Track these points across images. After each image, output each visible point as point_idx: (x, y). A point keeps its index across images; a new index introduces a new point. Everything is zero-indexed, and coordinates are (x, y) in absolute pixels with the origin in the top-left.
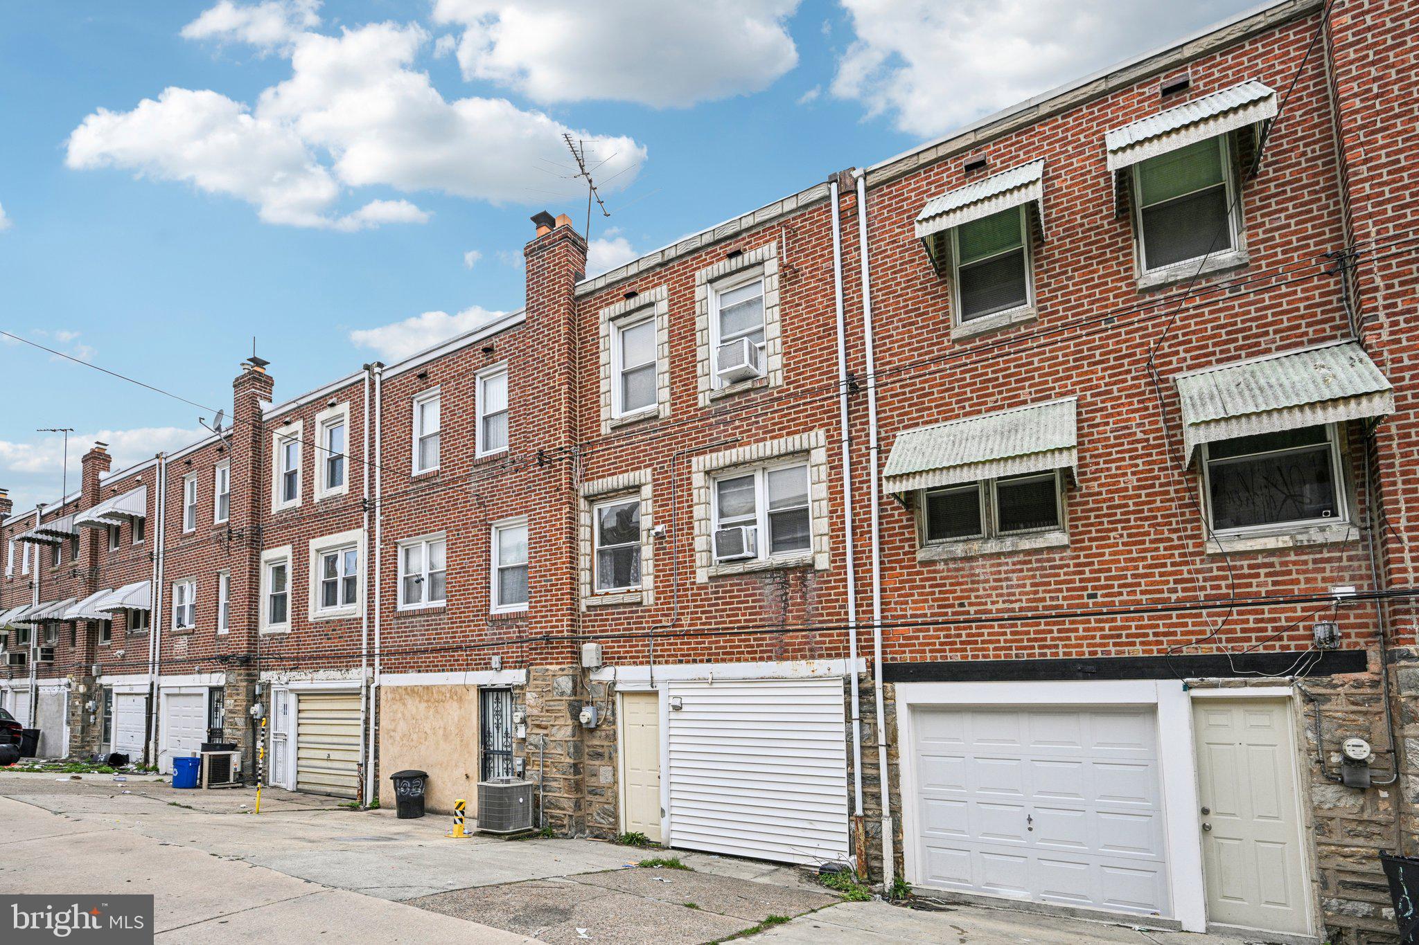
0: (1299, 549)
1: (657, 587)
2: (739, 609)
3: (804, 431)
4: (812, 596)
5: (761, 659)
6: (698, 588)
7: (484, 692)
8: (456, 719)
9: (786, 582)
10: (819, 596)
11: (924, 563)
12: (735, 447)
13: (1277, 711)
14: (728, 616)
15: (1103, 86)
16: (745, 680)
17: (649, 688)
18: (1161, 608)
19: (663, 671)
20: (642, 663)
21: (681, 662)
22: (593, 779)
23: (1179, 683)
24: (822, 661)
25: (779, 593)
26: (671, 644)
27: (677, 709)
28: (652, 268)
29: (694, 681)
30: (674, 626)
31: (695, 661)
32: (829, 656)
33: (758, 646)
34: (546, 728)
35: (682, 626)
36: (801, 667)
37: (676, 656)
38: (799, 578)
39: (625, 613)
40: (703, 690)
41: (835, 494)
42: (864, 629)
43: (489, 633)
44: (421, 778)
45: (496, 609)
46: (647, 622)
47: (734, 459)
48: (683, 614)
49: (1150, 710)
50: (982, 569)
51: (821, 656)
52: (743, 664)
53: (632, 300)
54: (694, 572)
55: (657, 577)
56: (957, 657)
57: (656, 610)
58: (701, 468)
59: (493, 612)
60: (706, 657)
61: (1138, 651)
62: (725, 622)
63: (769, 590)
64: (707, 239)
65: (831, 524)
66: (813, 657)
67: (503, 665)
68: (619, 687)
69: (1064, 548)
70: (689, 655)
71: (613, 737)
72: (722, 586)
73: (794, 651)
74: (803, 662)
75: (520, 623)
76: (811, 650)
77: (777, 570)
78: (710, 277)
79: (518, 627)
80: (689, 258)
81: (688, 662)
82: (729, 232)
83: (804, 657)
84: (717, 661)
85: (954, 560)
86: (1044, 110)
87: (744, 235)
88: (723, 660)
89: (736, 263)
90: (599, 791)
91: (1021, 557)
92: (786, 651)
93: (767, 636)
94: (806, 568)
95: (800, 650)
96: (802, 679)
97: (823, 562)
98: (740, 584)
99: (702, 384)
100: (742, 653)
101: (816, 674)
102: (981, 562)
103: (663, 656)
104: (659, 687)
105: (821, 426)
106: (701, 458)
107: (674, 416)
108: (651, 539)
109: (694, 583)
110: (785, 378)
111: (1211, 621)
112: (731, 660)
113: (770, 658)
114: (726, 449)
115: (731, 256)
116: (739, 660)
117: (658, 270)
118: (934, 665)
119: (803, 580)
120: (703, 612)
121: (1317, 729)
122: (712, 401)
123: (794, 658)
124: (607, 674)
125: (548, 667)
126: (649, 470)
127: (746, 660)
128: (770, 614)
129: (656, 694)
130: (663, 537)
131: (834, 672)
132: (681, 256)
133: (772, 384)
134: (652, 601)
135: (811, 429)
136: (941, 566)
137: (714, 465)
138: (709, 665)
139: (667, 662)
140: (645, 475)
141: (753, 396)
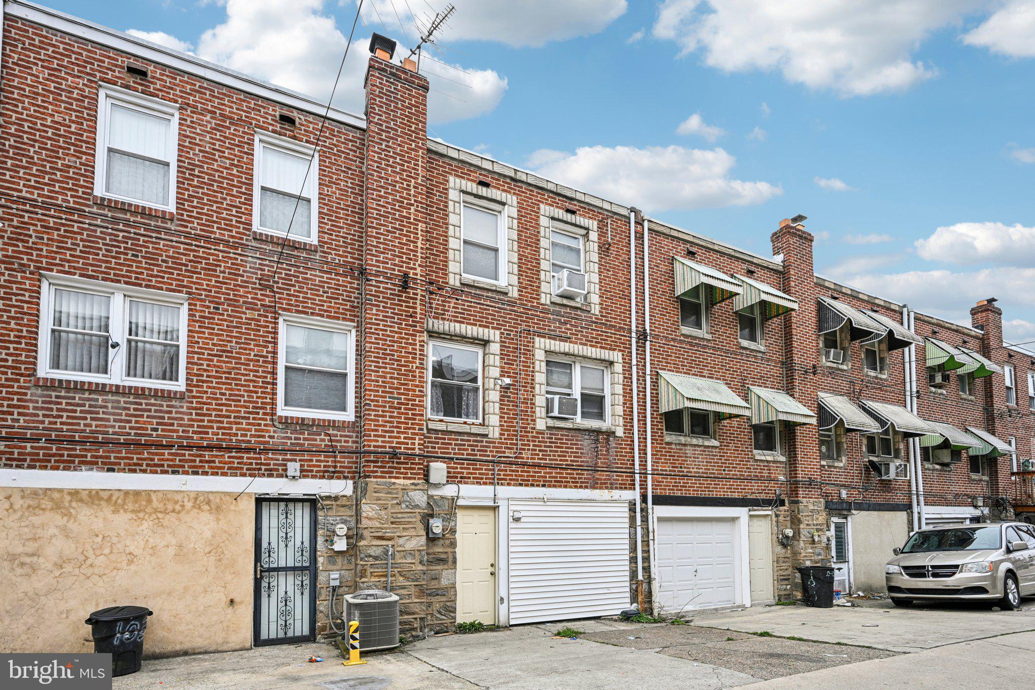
0: (774, 462)
1: (501, 425)
2: (567, 452)
3: (610, 349)
4: (612, 451)
5: (581, 487)
6: (537, 433)
7: (261, 501)
8: (208, 534)
9: (598, 440)
10: (616, 452)
11: (668, 444)
12: (566, 341)
13: (763, 519)
14: (559, 456)
15: (733, 253)
16: (570, 500)
17: (492, 504)
18: (742, 479)
19: (504, 491)
20: (485, 483)
21: (521, 485)
22: (433, 583)
23: (746, 509)
24: (617, 491)
25: (593, 446)
26: (513, 471)
27: (517, 520)
28: (505, 176)
29: (531, 499)
30: (516, 458)
31: (532, 485)
32: (621, 488)
33: (580, 478)
34: (390, 539)
35: (523, 458)
36: (604, 494)
37: (517, 480)
38: (605, 439)
39: (470, 441)
40: (539, 507)
41: (627, 394)
42: (644, 474)
43: (276, 436)
44: (140, 615)
45: (282, 410)
46: (491, 451)
47: (567, 350)
48: (524, 449)
49: (734, 520)
50: (689, 451)
51: (616, 488)
52: (568, 490)
53: (484, 189)
54: (534, 421)
55: (501, 417)
56: (679, 494)
57: (499, 443)
58: (542, 346)
59: (280, 412)
60: (542, 483)
61: (736, 495)
62: (556, 460)
63: (586, 443)
64: (550, 187)
65: (624, 411)
66: (612, 488)
67: (305, 473)
68: (460, 502)
69: (716, 447)
70: (529, 480)
71: (453, 544)
72: (555, 435)
73: (601, 484)
74: (606, 491)
75: (331, 432)
76: (611, 484)
77: (594, 431)
78: (552, 215)
79: (329, 435)
80: (535, 190)
81: (527, 485)
82: (569, 194)
83: (607, 488)
84: (550, 486)
85: (679, 444)
86: (716, 248)
87: (575, 203)
88: (555, 486)
89: (569, 217)
90: (440, 592)
91: (702, 449)
92: (597, 483)
93: (585, 472)
94: (610, 434)
95: (605, 483)
96: (605, 502)
97: (620, 432)
98: (568, 436)
99: (544, 287)
100: (568, 482)
101: (614, 498)
102: (689, 448)
103: (505, 480)
104: (500, 503)
105: (620, 350)
106: (542, 340)
107: (520, 299)
108: (498, 387)
109: (534, 428)
110: (600, 312)
111: (755, 486)
112: (560, 486)
113: (586, 487)
114: (560, 340)
115: (568, 211)
116: (565, 487)
117: (508, 181)
118: (670, 497)
119: (608, 440)
120: (540, 451)
121: (777, 526)
122: (552, 303)
123: (601, 488)
124: (450, 491)
125: (393, 480)
126: (498, 332)
127: (571, 487)
128: (587, 459)
129: (495, 509)
130: (508, 388)
131: (623, 498)
132: (530, 185)
133: (592, 312)
134: (497, 435)
135: (614, 350)
136: (673, 446)
137: (552, 349)
138: (544, 489)
139: (509, 484)
140: (494, 335)
141: (579, 313)
